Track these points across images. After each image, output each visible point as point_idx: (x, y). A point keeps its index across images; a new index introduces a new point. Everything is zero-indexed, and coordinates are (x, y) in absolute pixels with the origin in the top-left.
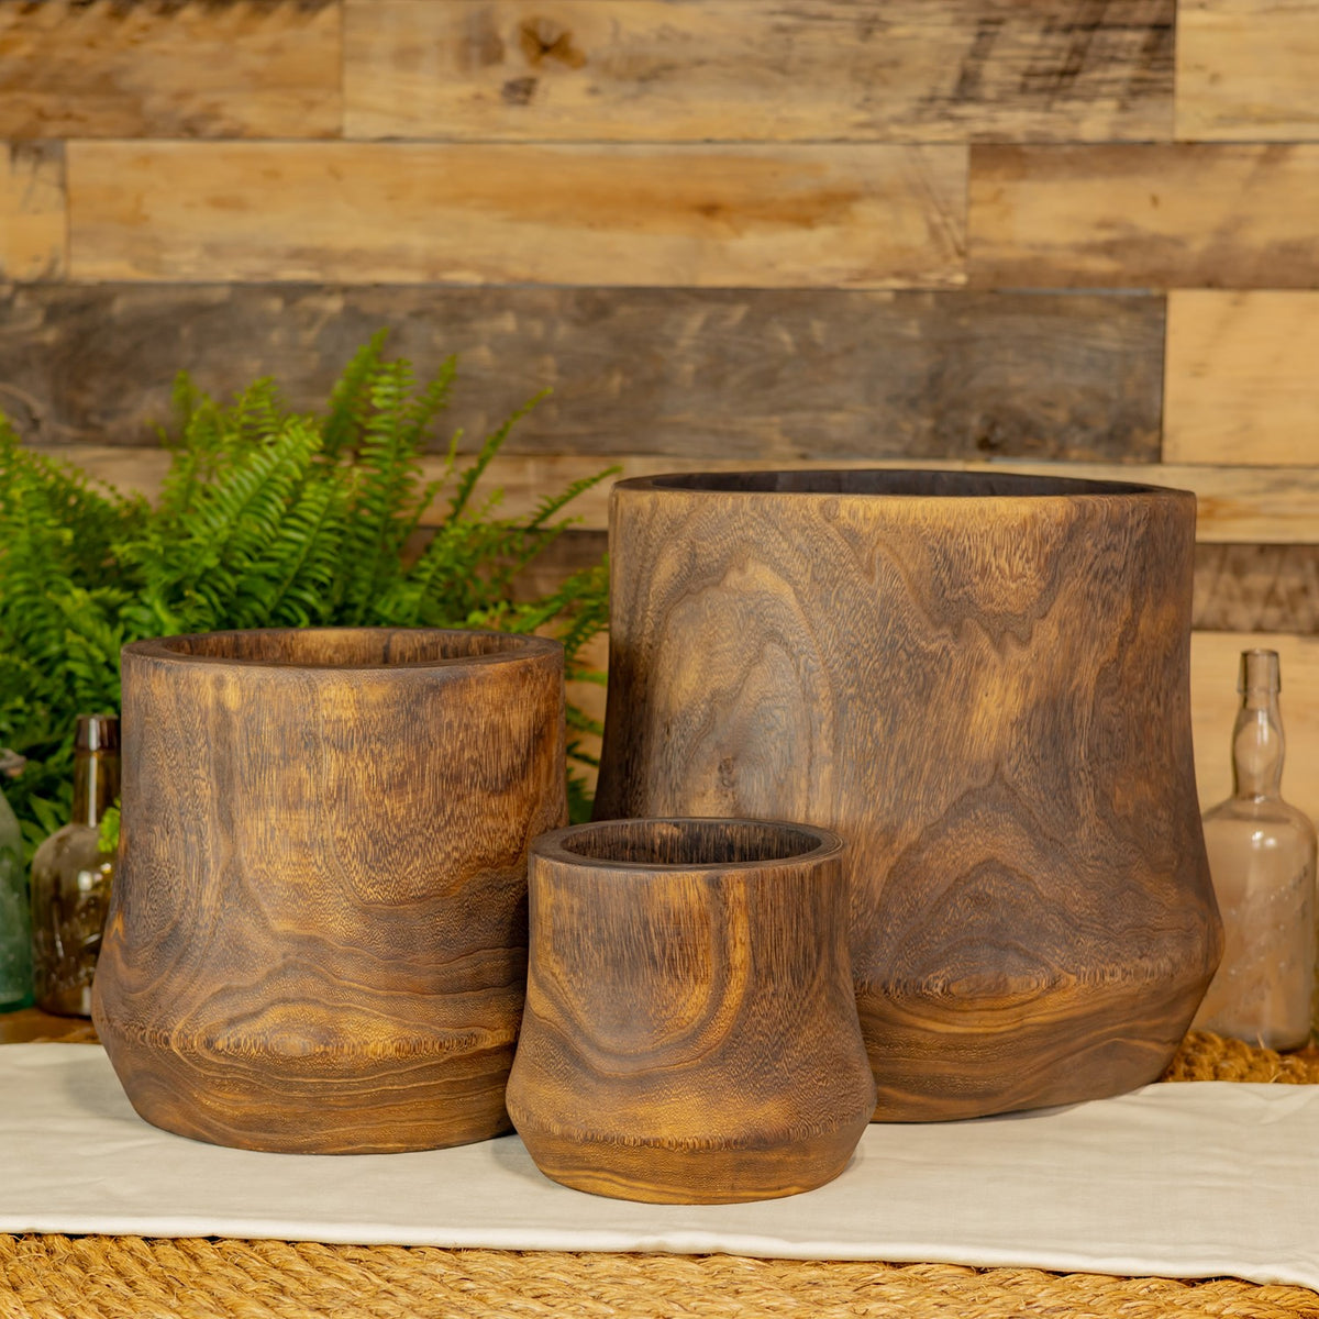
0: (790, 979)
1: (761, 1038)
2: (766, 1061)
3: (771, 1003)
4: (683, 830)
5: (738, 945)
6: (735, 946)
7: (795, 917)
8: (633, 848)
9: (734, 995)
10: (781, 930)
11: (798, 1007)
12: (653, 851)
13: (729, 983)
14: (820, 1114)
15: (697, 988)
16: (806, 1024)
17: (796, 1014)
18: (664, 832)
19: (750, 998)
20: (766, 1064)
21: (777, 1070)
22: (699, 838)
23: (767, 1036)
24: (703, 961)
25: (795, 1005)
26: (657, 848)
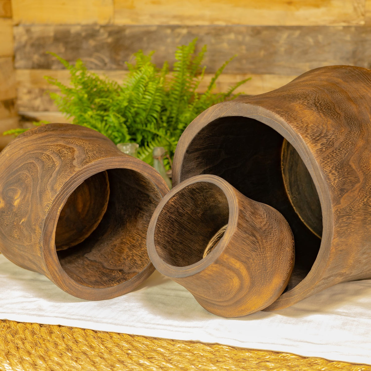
0: (253, 252)
1: (259, 271)
2: (264, 273)
3: (254, 263)
4: (177, 195)
5: (235, 264)
6: (235, 265)
7: (243, 242)
8: (168, 211)
9: (244, 272)
10: (243, 249)
11: (261, 254)
12: (174, 206)
13: (240, 271)
14: (286, 266)
15: (234, 280)
16: (266, 253)
17: (262, 256)
18: (173, 200)
19: (248, 269)
20: (265, 274)
21: (269, 272)
22: (182, 193)
23: (259, 269)
24: (230, 275)
25: (260, 255)
26: (174, 205)
